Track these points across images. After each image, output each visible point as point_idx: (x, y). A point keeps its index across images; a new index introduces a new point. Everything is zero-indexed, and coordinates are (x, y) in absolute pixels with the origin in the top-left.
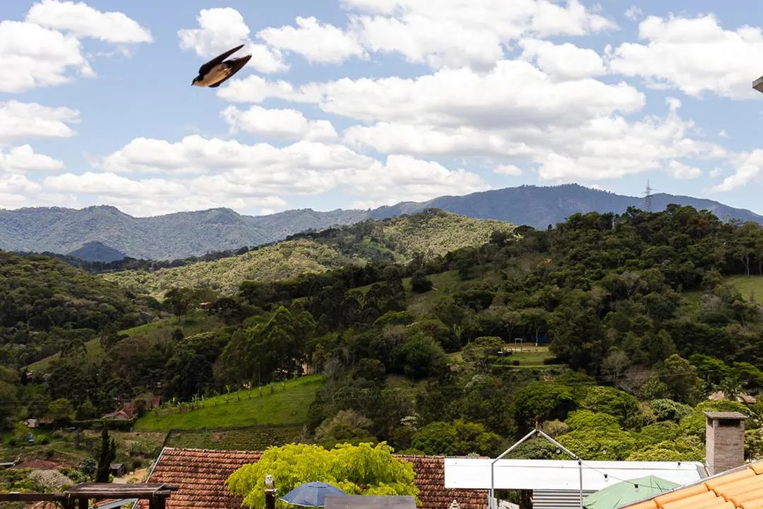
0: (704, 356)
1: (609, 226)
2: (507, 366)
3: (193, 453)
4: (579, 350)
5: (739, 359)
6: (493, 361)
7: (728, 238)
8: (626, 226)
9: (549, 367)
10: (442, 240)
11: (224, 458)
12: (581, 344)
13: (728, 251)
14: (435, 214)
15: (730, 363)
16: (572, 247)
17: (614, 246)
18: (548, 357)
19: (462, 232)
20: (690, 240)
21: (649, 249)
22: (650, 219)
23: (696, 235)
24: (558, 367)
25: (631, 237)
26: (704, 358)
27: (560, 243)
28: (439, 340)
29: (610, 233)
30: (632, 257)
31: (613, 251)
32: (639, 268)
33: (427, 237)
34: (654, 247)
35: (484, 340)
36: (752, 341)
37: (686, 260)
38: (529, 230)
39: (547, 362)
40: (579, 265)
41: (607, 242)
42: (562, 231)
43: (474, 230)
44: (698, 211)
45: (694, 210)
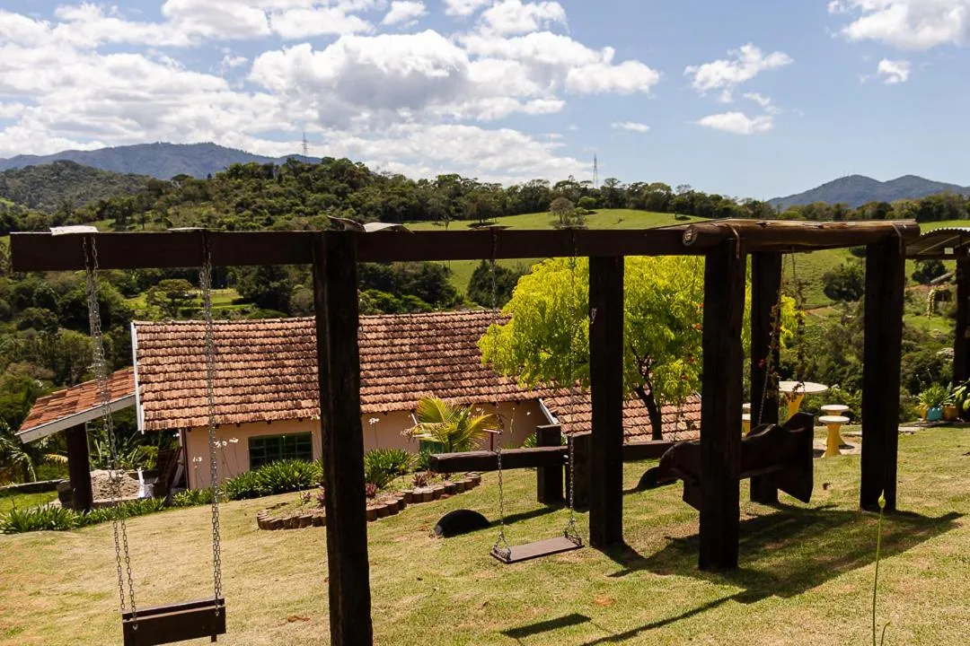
0: (376, 291)
1: (270, 176)
2: (195, 308)
3: (190, 327)
4: (268, 290)
5: (406, 293)
6: (180, 304)
7: (382, 188)
8: (287, 176)
9: (238, 307)
10: (78, 193)
11: (248, 330)
12: (268, 283)
13: (384, 200)
14: (67, 166)
15: (397, 296)
16: (236, 196)
17: (277, 195)
18: (234, 298)
19: (99, 186)
20: (350, 189)
21: (313, 197)
22: (309, 170)
23: (355, 186)
24: (248, 307)
25: (293, 186)
26: (377, 293)
27: (222, 191)
28: (117, 285)
29: (272, 183)
30: (297, 205)
31: (278, 200)
32: (306, 215)
33: (60, 191)
34: (318, 195)
35: (170, 283)
36: (416, 277)
37: (348, 208)
38: (188, 179)
39: (235, 302)
40: (247, 212)
41: (271, 190)
42: (224, 180)
43: (113, 184)
44: (353, 163)
45: (350, 162)
